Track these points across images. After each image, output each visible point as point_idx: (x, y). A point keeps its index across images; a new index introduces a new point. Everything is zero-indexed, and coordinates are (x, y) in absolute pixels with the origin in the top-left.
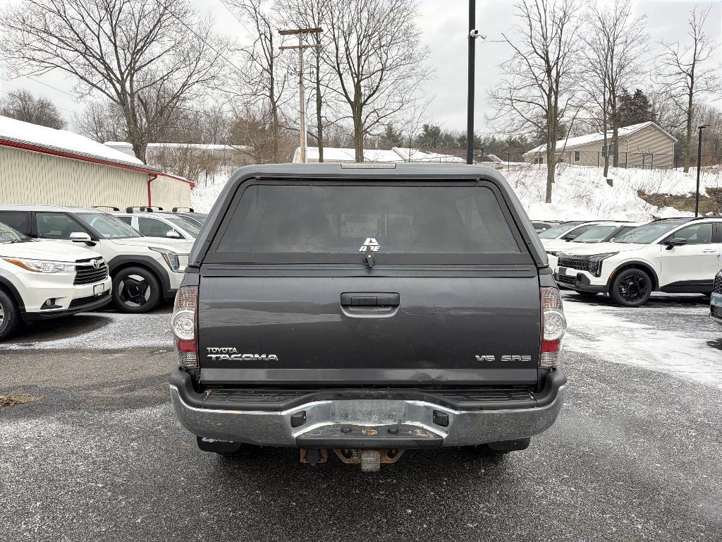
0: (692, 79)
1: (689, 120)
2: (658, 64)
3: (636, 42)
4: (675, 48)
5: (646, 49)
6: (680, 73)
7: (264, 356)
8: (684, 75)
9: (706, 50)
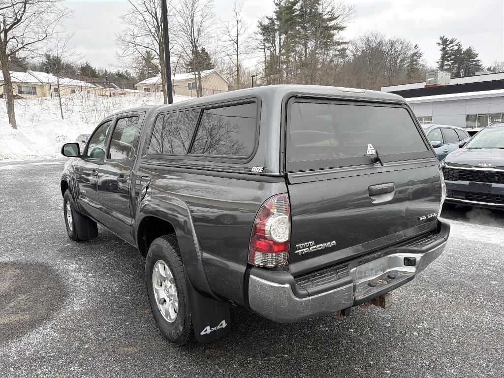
0: (237, 45)
1: (238, 71)
2: (219, 33)
3: (208, 17)
4: (226, 24)
5: (214, 22)
6: (231, 41)
7: (329, 243)
8: (232, 42)
9: (243, 28)
